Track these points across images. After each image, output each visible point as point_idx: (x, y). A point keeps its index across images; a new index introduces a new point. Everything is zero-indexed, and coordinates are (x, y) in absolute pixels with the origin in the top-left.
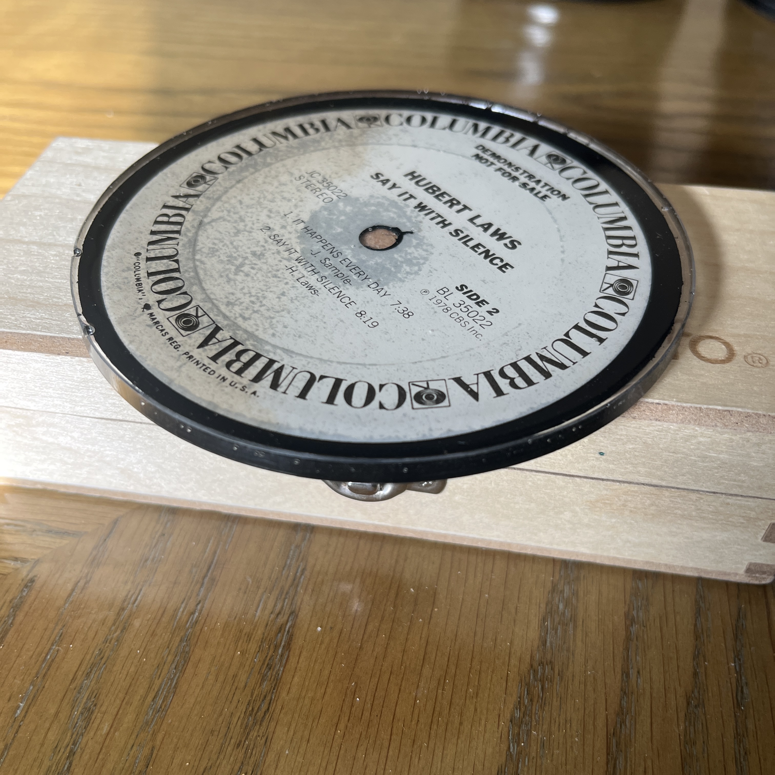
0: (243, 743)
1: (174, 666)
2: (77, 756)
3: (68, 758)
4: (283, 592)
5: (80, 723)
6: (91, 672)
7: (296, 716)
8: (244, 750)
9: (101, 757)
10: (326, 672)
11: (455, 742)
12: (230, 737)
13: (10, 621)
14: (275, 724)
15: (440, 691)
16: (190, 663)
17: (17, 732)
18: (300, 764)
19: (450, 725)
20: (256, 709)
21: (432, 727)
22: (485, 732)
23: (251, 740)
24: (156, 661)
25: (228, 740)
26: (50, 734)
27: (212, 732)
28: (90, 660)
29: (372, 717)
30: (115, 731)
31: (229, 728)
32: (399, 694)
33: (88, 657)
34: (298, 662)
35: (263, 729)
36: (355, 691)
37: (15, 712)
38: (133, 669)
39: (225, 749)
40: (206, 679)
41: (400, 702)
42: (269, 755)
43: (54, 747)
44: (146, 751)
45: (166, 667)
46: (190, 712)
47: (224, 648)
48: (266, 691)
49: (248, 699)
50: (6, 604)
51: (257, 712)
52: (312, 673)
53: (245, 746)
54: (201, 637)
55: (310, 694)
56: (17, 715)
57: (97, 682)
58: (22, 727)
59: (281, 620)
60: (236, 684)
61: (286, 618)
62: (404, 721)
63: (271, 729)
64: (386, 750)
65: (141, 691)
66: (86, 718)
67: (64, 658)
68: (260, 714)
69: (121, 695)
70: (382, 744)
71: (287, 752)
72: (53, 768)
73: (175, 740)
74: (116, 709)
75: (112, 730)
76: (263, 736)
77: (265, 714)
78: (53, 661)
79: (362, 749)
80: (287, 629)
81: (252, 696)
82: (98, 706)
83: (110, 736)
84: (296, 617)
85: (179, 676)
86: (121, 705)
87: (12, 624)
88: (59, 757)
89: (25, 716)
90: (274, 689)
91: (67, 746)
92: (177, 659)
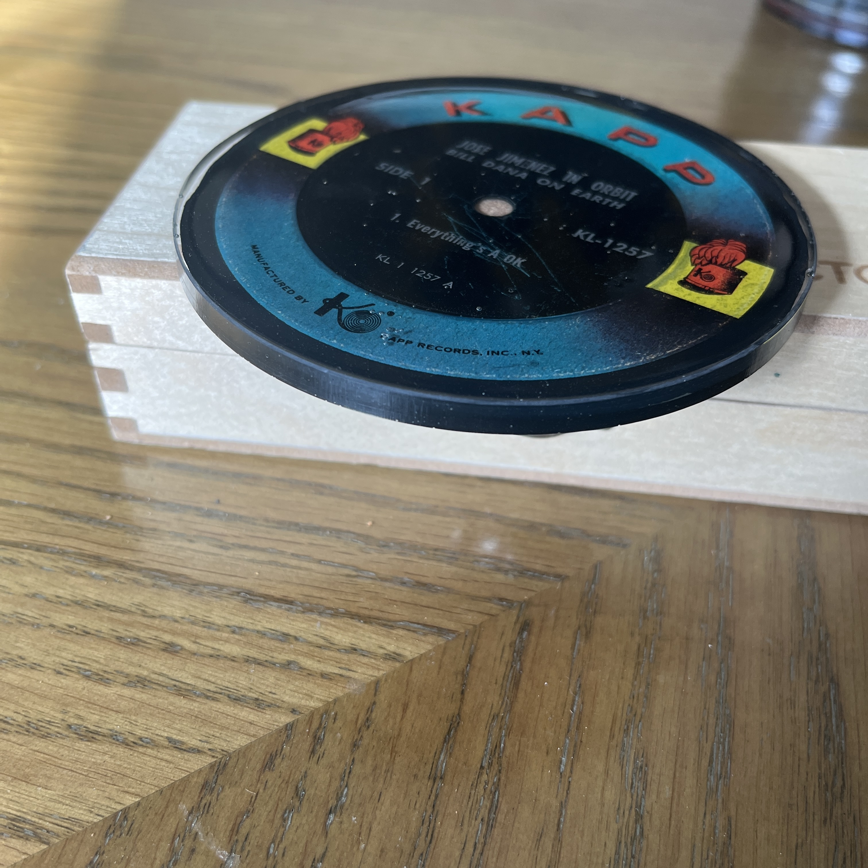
0: (828, 820)
1: (718, 729)
2: (646, 821)
3: (636, 821)
4: (812, 658)
5: (636, 784)
6: (628, 729)
8: (833, 827)
9: (673, 822)
12: (811, 813)
13: (518, 667)
14: (858, 802)
17: (569, 789)
20: (830, 784)
23: (837, 818)
24: (697, 722)
25: (811, 816)
26: (607, 794)
27: (790, 806)
28: (622, 715)
30: (679, 796)
31: (807, 802)
33: (619, 712)
34: (859, 736)
35: (846, 806)
37: (559, 767)
38: (674, 730)
39: (811, 826)
40: (761, 747)
42: (864, 836)
43: (616, 809)
44: (723, 821)
45: (710, 729)
46: (757, 782)
47: (769, 714)
48: (834, 764)
49: (817, 773)
50: (507, 649)
51: (833, 787)
53: (833, 824)
54: (737, 700)
56: (562, 770)
57: (639, 740)
58: (572, 783)
59: (822, 689)
60: (797, 754)
61: (826, 686)
63: (855, 807)
65: (693, 755)
66: (640, 779)
67: (592, 712)
68: (837, 789)
69: (671, 757)
72: (624, 831)
73: (751, 812)
74: (672, 772)
75: (675, 795)
76: (849, 815)
77: (842, 790)
78: (581, 713)
80: (832, 698)
81: (820, 768)
82: (650, 766)
83: (675, 801)
84: (837, 685)
85: (729, 742)
86: (675, 767)
87: (521, 669)
88: (625, 820)
89: (571, 772)
90: (842, 764)
91: (631, 807)
92: (720, 722)
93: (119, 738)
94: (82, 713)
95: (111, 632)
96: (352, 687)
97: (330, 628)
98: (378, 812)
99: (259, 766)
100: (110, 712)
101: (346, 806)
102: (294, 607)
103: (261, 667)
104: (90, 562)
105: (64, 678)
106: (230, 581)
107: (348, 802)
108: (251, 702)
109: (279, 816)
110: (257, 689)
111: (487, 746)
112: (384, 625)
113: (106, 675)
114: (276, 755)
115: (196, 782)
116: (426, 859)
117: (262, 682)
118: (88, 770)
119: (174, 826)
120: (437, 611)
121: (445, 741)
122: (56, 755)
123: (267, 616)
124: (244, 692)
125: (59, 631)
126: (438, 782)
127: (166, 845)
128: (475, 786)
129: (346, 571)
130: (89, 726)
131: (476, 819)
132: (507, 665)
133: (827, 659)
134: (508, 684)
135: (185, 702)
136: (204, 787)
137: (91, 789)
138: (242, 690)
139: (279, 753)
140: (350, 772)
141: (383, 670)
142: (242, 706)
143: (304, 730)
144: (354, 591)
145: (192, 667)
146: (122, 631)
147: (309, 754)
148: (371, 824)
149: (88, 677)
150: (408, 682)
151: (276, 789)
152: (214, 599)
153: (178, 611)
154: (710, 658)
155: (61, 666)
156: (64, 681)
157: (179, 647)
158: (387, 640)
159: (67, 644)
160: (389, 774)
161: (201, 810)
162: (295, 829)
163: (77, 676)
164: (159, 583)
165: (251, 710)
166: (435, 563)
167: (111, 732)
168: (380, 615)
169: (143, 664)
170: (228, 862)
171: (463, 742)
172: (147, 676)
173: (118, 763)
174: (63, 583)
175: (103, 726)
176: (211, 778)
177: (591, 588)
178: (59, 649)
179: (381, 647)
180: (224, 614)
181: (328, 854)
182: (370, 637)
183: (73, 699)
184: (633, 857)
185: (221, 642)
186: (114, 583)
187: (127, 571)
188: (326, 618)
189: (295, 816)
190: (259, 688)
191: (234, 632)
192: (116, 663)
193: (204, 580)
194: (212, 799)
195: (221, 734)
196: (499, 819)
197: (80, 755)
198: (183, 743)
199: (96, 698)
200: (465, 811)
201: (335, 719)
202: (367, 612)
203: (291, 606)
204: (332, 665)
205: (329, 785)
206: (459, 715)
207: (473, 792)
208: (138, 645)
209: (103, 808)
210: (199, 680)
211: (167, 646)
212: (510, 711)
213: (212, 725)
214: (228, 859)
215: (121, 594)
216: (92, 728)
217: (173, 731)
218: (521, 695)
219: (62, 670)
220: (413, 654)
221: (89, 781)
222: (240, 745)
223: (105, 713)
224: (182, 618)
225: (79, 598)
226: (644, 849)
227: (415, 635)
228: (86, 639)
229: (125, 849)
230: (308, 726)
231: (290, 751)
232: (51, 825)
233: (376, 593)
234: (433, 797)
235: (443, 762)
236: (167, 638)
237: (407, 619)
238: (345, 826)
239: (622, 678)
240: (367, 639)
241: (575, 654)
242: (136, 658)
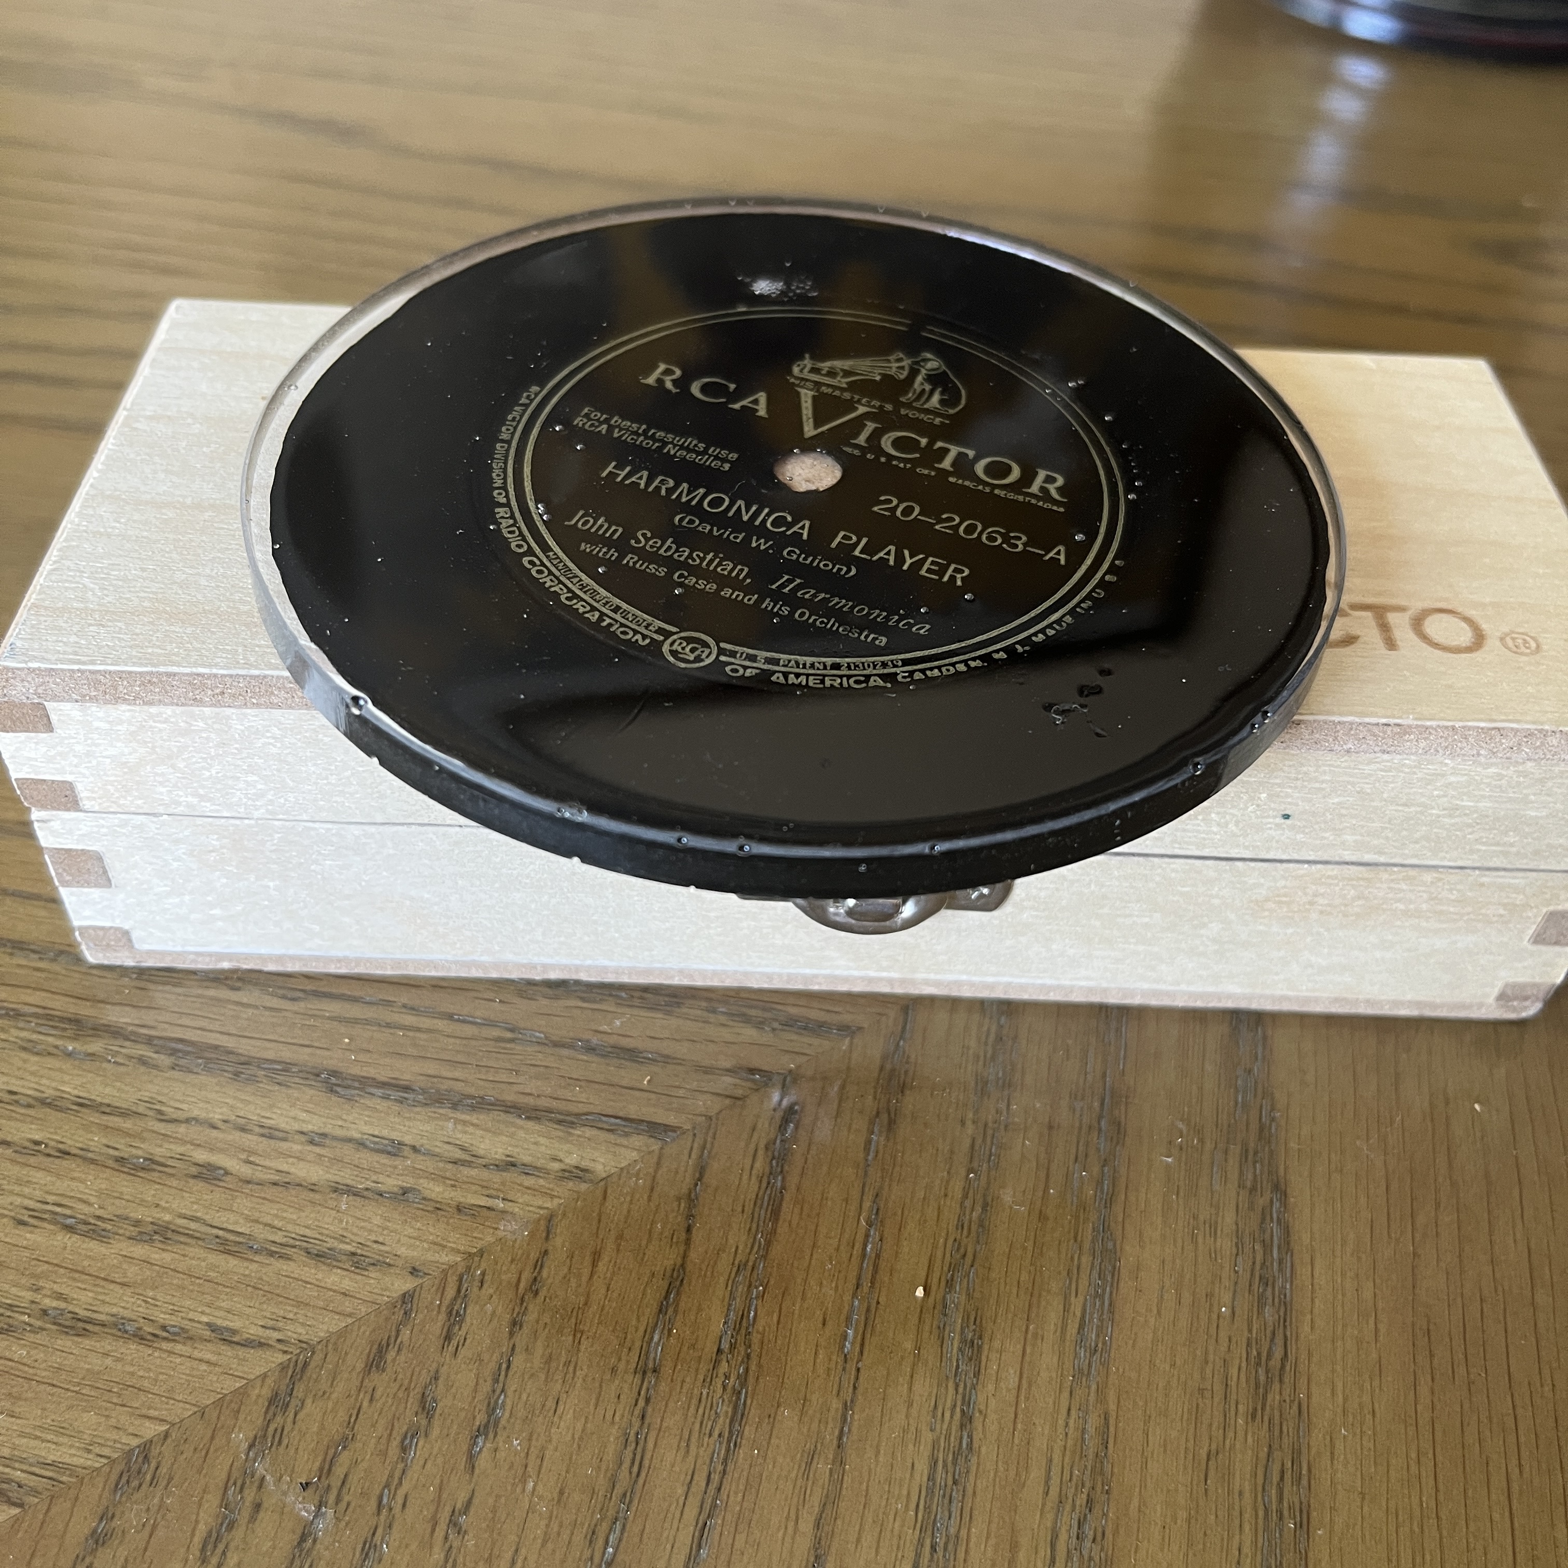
0: (1259, 1413)
1: (1095, 1274)
2: (977, 1425)
3: (962, 1426)
4: (1247, 1151)
5: (962, 1367)
6: (952, 1279)
7: (1339, 1368)
8: (1267, 1424)
9: (1019, 1426)
10: (1368, 1294)
12: (1233, 1401)
13: (779, 1184)
14: (1306, 1382)
17: (857, 1378)
18: (1372, 1453)
20: (1264, 1355)
23: (1272, 1407)
24: (1062, 1264)
25: (1233, 1407)
26: (917, 1387)
27: (1201, 1391)
28: (944, 1256)
30: (1030, 1385)
31: (1227, 1384)
32: (1506, 1340)
33: (939, 1254)
34: (1313, 1274)
35: (1288, 1390)
37: (844, 1345)
38: (1024, 1277)
39: (1232, 1422)
40: (1161, 1299)
41: (1512, 1352)
42: (1313, 1434)
43: (931, 1409)
44: (1096, 1420)
45: (1083, 1275)
46: (1151, 1357)
47: (1175, 1245)
48: (1272, 1323)
49: (1245, 1337)
50: (761, 1152)
51: (1268, 1359)
52: (1343, 1296)
53: (1266, 1418)
54: (1127, 1224)
55: (1352, 1332)
56: (847, 1350)
57: (969, 1296)
58: (862, 1371)
59: (1261, 1202)
60: (1215, 1310)
61: (1267, 1197)
62: (1530, 1384)
63: (1302, 1390)
64: (1514, 1435)
65: (1054, 1318)
66: (971, 1359)
67: (896, 1254)
68: (1276, 1362)
69: (1021, 1322)
70: (1503, 1423)
71: (1343, 1432)
72: (943, 1443)
73: (1141, 1403)
74: (1019, 1347)
75: (1024, 1382)
76: (1292, 1401)
77: (1282, 1363)
78: (878, 1256)
79: (1471, 1429)
80: (1275, 1216)
81: (1250, 1331)
82: (986, 1340)
83: (1023, 1392)
84: (1284, 1195)
85: (1111, 1293)
86: (1025, 1339)
87: (783, 1187)
88: (945, 1427)
89: (861, 1353)
90: (1285, 1321)
91: (955, 1406)
92: (1097, 1263)
93: (128, 1328)
94: (65, 1290)
95: (105, 1150)
96: (507, 1228)
97: (471, 1129)
98: (553, 1431)
99: (360, 1365)
100: (112, 1286)
101: (503, 1422)
102: (411, 1096)
103: (358, 1199)
104: (65, 1029)
105: (31, 1232)
106: (303, 1056)
107: (507, 1414)
108: (344, 1257)
109: (395, 1443)
110: (353, 1237)
111: (727, 1316)
112: (560, 1122)
113: (99, 1223)
114: (388, 1345)
115: (259, 1396)
116: (630, 1502)
117: (363, 1224)
118: (79, 1384)
119: (226, 1468)
120: (646, 1095)
121: (660, 1311)
122: (25, 1361)
123: (366, 1113)
124: (331, 1243)
125: (16, 1152)
126: (651, 1378)
127: (212, 1501)
128: (708, 1381)
129: (496, 1033)
130: (77, 1310)
131: (710, 1435)
132: (761, 1182)
133: (1271, 1152)
134: (763, 1212)
135: (236, 1262)
136: (271, 1402)
137: (85, 1415)
138: (327, 1239)
139: (393, 1339)
140: (508, 1367)
141: (560, 1197)
142: (329, 1265)
143: (432, 1303)
144: (509, 1066)
145: (244, 1204)
146: (123, 1147)
147: (442, 1342)
148: (543, 1449)
149: (70, 1229)
150: (600, 1215)
151: (390, 1401)
152: (277, 1087)
153: (219, 1110)
154: (1086, 1155)
155: (25, 1212)
156: (30, 1237)
157: (222, 1172)
158: (566, 1147)
159: (33, 1172)
160: (571, 1369)
161: (269, 1440)
162: (422, 1463)
163: (52, 1227)
164: (182, 1062)
165: (345, 1273)
166: (643, 1013)
167: (113, 1319)
168: (555, 1104)
169: (163, 1203)
170: (316, 1521)
171: (690, 1310)
172: (169, 1223)
173: (132, 1369)
174: (19, 1069)
175: (101, 1309)
176: (283, 1387)
177: (898, 1044)
178: (19, 1182)
179: (555, 1159)
180: (294, 1112)
181: (476, 1501)
182: (536, 1143)
183: (46, 1266)
184: (955, 1482)
185: (291, 1160)
186: (105, 1065)
187: (127, 1044)
188: (463, 1113)
189: (421, 1443)
190: (356, 1235)
191: (312, 1142)
192: (117, 1202)
193: (258, 1055)
194: (285, 1422)
195: (296, 1314)
196: (746, 1433)
197: (65, 1359)
198: (234, 1332)
199: (86, 1263)
200: (693, 1423)
201: (482, 1282)
202: (531, 1101)
203: (406, 1095)
204: (475, 1192)
205: (475, 1391)
206: (683, 1266)
207: (705, 1393)
208: (154, 1170)
209: (109, 1443)
210: (257, 1226)
211: (200, 1169)
212: (765, 1257)
213: (281, 1299)
214: (315, 1517)
215: (118, 1084)
216: (82, 1313)
217: (216, 1314)
218: (782, 1228)
219: (26, 1218)
220: (607, 1168)
221: (81, 1400)
222: (328, 1331)
223: (103, 1287)
224: (225, 1121)
225: (49, 1093)
226: (974, 1469)
227: (611, 1137)
228: (66, 1163)
229: (148, 1509)
230: (439, 1295)
231: (410, 1339)
232: (23, 1475)
233: (547, 1067)
234: (641, 1403)
235: (658, 1344)
236: (201, 1156)
237: (597, 1110)
238: (501, 1455)
239: (946, 1195)
240: (532, 1147)
241: (870, 1158)
242: (149, 1193)
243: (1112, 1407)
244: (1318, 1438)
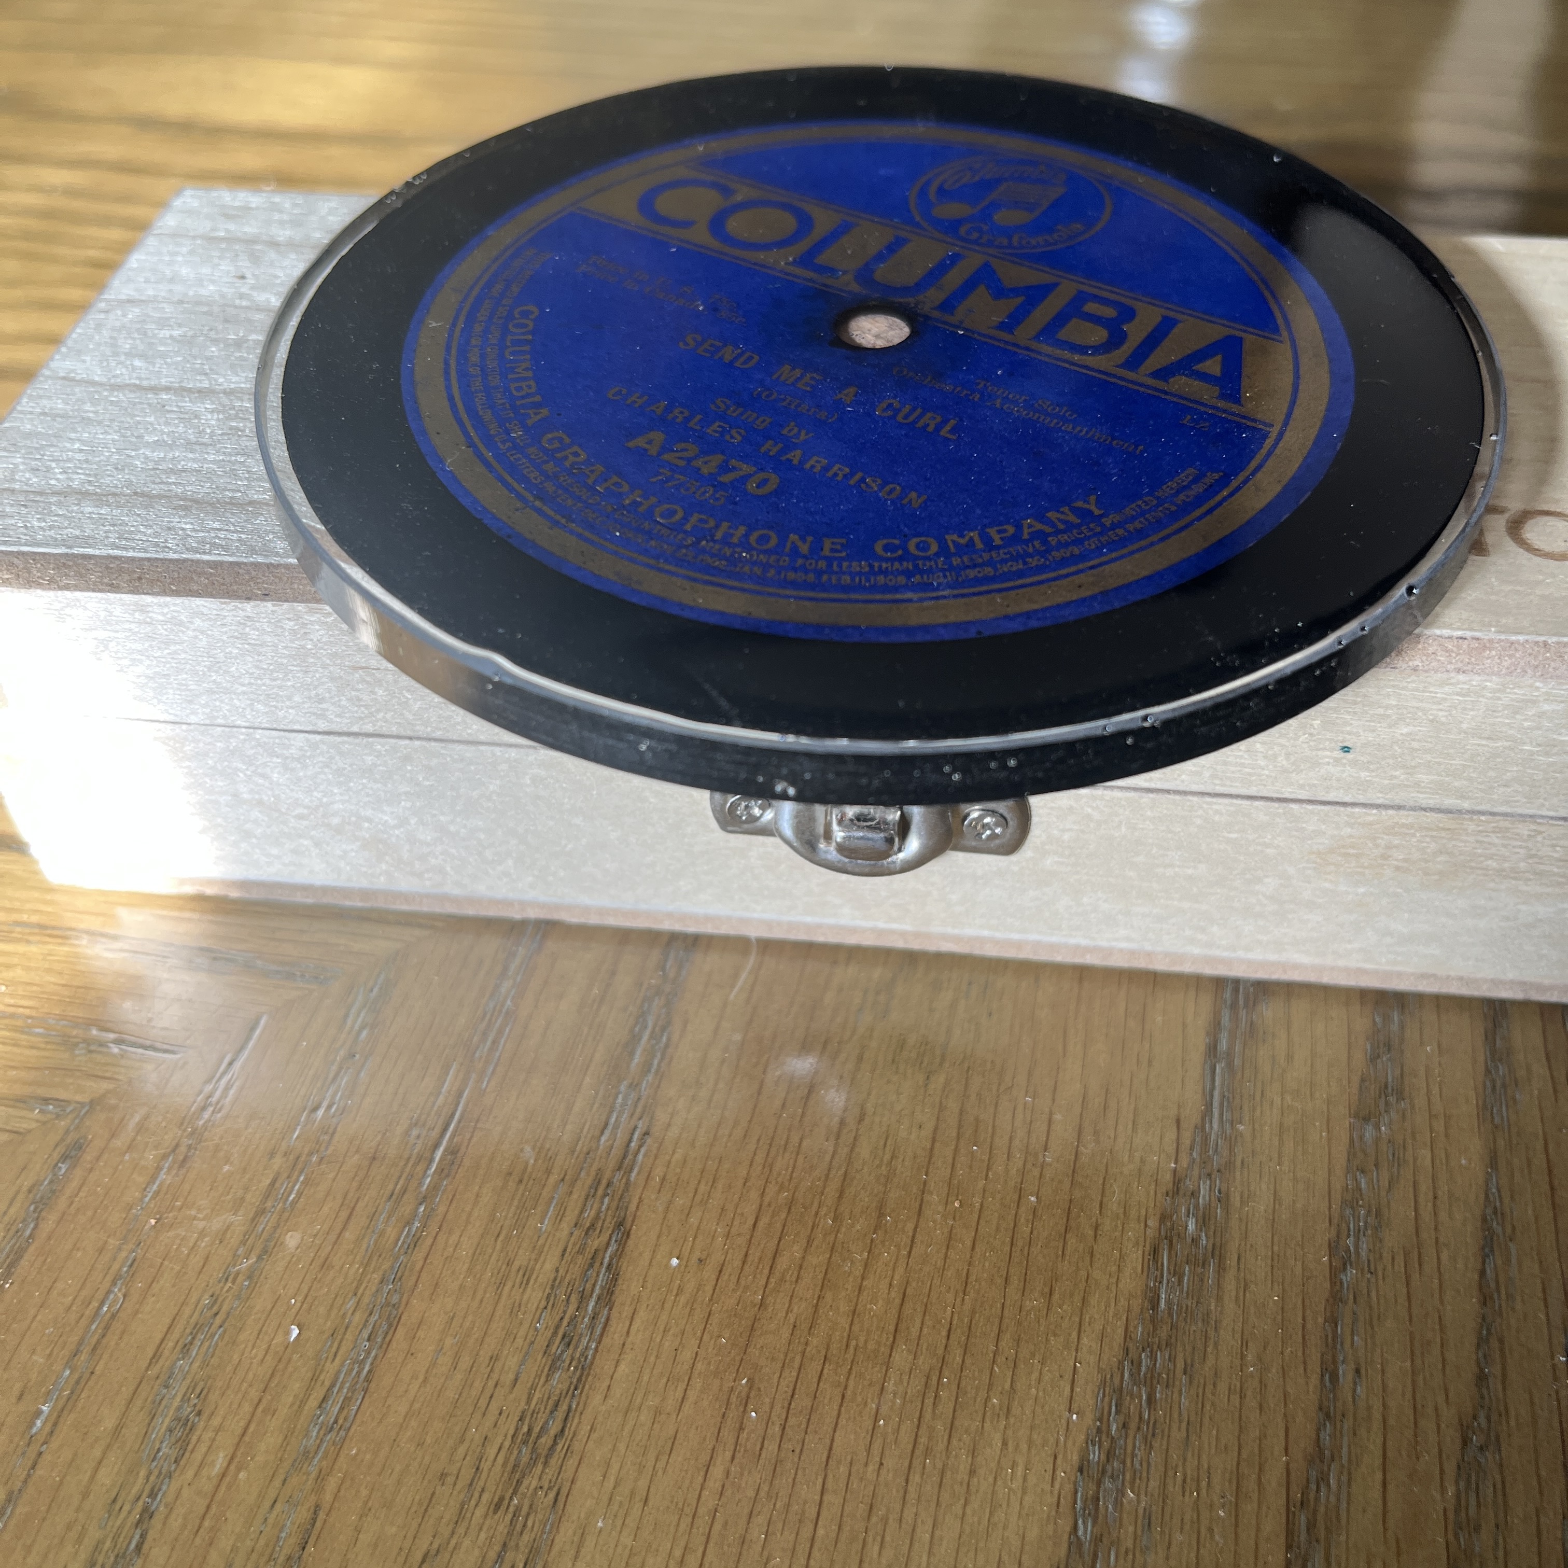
0: (506, 1502)
1: (365, 1334)
2: (157, 1521)
3: (138, 1523)
4: (599, 1182)
5: (165, 1450)
6: (191, 1343)
7: (622, 1447)
8: (510, 1516)
9: (207, 1523)
10: (687, 1355)
11: (960, 1512)
12: (479, 1489)
13: (28, 1233)
14: (576, 1463)
15: (929, 1401)
16: (401, 1331)
17: (33, 1467)
18: (627, 1551)
19: (948, 1474)
20: (537, 1430)
21: (911, 1478)
22: (1024, 1492)
23: (524, 1495)
24: (329, 1323)
25: (476, 1495)
26: (102, 1472)
27: (443, 1476)
28: (191, 1317)
29: (782, 1455)
30: (239, 1470)
31: (478, 1469)
32: (841, 1406)
33: (187, 1311)
34: (628, 1332)
35: (550, 1472)
36: (748, 1397)
37: (32, 1424)
40: (434, 1364)
41: (842, 1422)
42: (562, 1530)
43: (109, 1501)
44: (303, 1514)
45: (349, 1336)
46: (398, 1434)
47: (473, 1298)
48: (558, 1392)
49: (520, 1409)
50: (21, 1196)
51: (539, 1436)
52: (657, 1357)
53: (512, 1509)
54: (423, 1275)
55: (652, 1401)
56: (34, 1430)
57: (205, 1364)
58: (44, 1456)
59: (594, 1243)
60: (495, 1376)
61: (604, 1238)
62: (851, 1464)
63: (568, 1474)
64: (811, 1526)
65: (296, 1386)
66: (177, 1442)
67: (137, 1312)
68: (546, 1441)
69: (254, 1394)
70: (803, 1512)
71: (600, 1524)
72: (108, 1544)
73: (364, 1492)
74: (243, 1424)
75: (232, 1468)
76: (550, 1488)
77: (555, 1441)
78: (113, 1316)
79: (760, 1520)
80: (606, 1261)
81: (528, 1402)
82: (205, 1416)
83: (227, 1479)
84: (628, 1234)
85: (376, 1357)
86: (253, 1414)
87: (32, 1237)
88: (118, 1523)
89: (51, 1433)
90: (576, 1389)
91: (138, 1499)
92: (373, 1319)
132: (9, 1229)
133: (628, 1183)
154: (406, 1193)
239: (220, 1243)
241: (146, 1200)
243: (328, 1497)
244: (567, 1533)
